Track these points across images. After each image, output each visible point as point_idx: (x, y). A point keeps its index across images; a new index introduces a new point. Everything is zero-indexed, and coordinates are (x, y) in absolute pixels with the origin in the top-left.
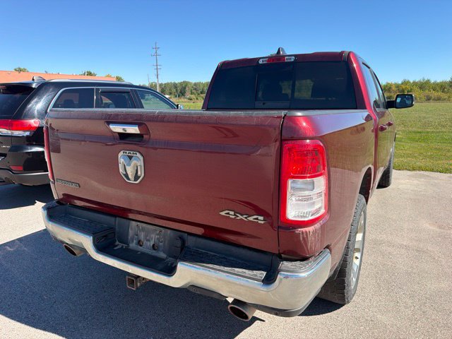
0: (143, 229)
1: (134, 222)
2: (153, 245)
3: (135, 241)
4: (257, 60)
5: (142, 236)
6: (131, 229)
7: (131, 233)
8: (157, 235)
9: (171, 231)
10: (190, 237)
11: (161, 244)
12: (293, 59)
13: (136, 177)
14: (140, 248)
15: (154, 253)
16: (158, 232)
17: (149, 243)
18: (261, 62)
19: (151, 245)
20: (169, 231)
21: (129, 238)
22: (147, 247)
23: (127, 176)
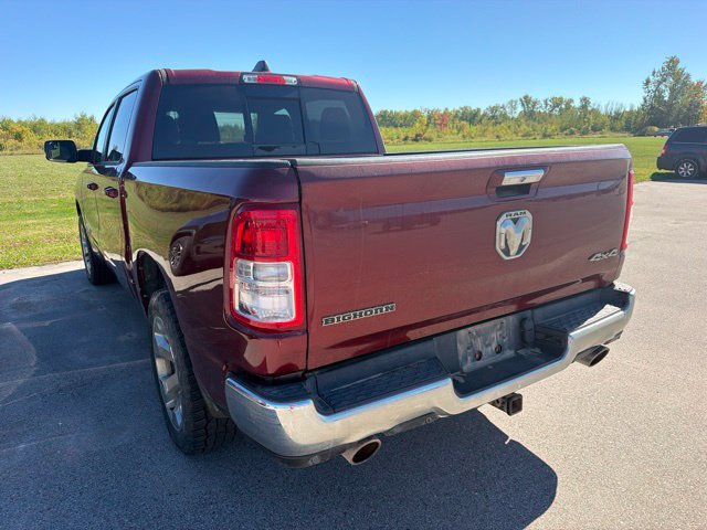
0: (478, 334)
1: (463, 331)
2: (496, 348)
3: (469, 358)
4: (239, 76)
5: (479, 344)
6: (461, 343)
7: (461, 349)
8: (499, 330)
9: (513, 316)
10: (537, 312)
11: (505, 340)
13: (520, 247)
14: (478, 364)
16: (499, 326)
17: (490, 349)
18: (246, 79)
19: (493, 349)
20: (511, 319)
21: (460, 358)
22: (489, 356)
23: (507, 252)
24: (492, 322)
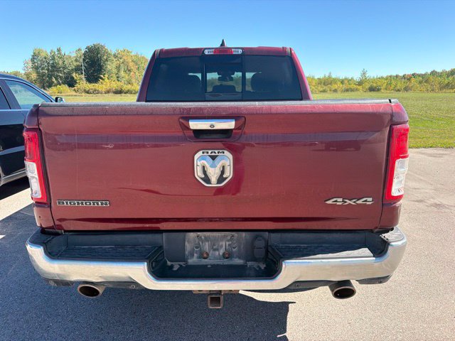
0: (207, 239)
1: (192, 233)
2: (224, 254)
3: (195, 255)
4: (202, 50)
5: (206, 247)
6: (188, 242)
7: (188, 247)
8: (228, 241)
9: (247, 233)
10: (273, 235)
11: (234, 250)
12: (240, 52)
13: (221, 179)
14: (204, 262)
15: (226, 262)
16: (229, 238)
17: (217, 253)
18: (206, 52)
19: (221, 254)
20: (244, 234)
21: (187, 253)
22: (215, 258)
23: (207, 180)
24: (223, 233)
